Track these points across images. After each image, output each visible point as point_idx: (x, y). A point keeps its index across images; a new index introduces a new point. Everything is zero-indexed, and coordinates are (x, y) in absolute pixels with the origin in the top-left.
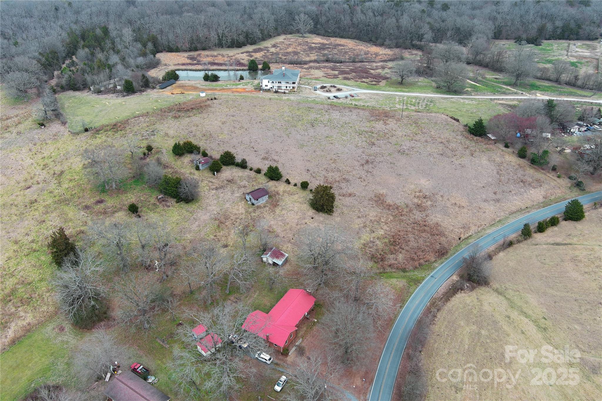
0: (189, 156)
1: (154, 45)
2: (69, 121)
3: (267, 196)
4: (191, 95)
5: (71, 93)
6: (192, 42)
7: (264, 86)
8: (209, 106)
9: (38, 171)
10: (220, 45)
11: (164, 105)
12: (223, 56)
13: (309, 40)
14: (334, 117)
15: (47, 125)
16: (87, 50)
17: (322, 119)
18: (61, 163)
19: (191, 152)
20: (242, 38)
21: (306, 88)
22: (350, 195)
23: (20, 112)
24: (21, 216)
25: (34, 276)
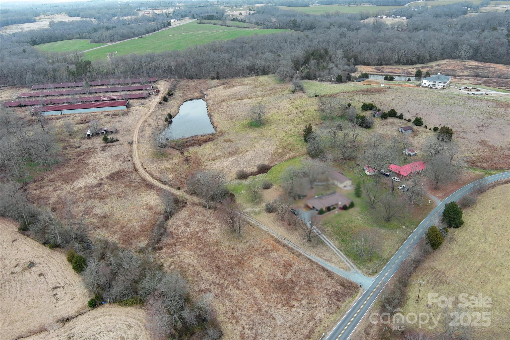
0: (370, 111)
1: (355, 60)
2: (307, 92)
3: (412, 130)
4: (375, 86)
5: (307, 81)
6: (379, 59)
7: (423, 84)
8: (385, 91)
9: (293, 109)
10: (398, 63)
11: (359, 89)
12: (399, 69)
13: (466, 63)
14: (468, 103)
15: (296, 92)
16: (315, 61)
17: (459, 103)
18: (304, 107)
19: (371, 109)
20: (415, 59)
21: (453, 88)
22: (464, 138)
23: (282, 86)
24: (287, 124)
25: (295, 143)
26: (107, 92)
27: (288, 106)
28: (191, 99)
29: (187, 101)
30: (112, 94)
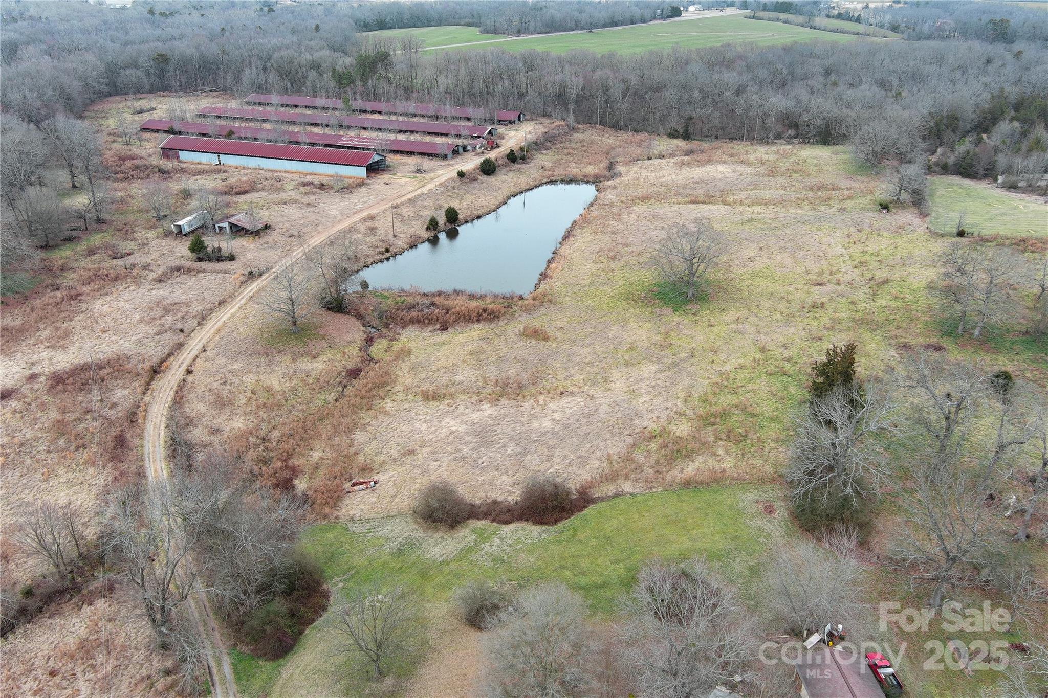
2: (933, 214)
5: (957, 179)
9: (847, 267)
15: (894, 210)
16: (1017, 125)
18: (892, 267)
23: (858, 185)
24: (789, 318)
25: (766, 408)
26: (365, 129)
27: (839, 250)
28: (569, 181)
29: (552, 182)
30: (374, 135)
